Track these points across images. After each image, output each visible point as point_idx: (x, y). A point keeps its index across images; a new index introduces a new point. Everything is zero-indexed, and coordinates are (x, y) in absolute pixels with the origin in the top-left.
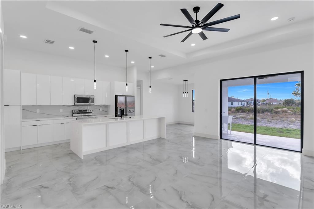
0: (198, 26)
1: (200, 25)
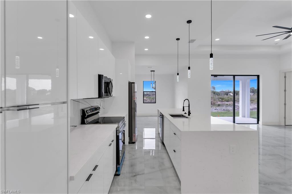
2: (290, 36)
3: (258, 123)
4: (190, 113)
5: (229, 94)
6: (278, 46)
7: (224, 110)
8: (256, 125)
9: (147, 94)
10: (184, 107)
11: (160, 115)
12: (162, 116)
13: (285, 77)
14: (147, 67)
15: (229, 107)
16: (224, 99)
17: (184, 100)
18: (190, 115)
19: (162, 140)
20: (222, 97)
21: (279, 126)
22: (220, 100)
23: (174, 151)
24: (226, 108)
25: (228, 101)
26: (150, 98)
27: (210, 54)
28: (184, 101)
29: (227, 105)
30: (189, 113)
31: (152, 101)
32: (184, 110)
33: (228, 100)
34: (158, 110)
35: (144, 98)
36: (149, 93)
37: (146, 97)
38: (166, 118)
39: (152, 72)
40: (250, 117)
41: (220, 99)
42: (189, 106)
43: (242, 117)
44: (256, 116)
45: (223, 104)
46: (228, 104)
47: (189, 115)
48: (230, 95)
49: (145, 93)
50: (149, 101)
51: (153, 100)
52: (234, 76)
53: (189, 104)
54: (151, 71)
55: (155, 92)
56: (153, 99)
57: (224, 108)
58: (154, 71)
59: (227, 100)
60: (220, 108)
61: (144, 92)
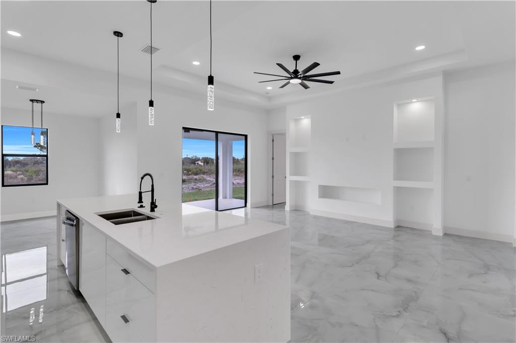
0: (296, 77)
1: (299, 76)
2: (288, 83)
3: (246, 206)
4: (156, 206)
5: (196, 162)
6: (268, 97)
7: (193, 188)
8: (243, 209)
9: (17, 162)
10: (140, 193)
11: (68, 219)
12: (74, 221)
13: (273, 141)
14: (17, 87)
15: (199, 183)
16: (190, 171)
17: (142, 176)
18: (155, 209)
19: (74, 284)
20: (188, 168)
21: (267, 207)
22: (185, 172)
23: (125, 319)
24: (195, 185)
25: (196, 174)
26: (27, 171)
27: (209, 77)
28: (142, 178)
29: (196, 179)
30: (153, 206)
31: (32, 179)
32: (143, 200)
33: (197, 172)
34: (59, 205)
35: (6, 173)
36: (22, 158)
37: (13, 168)
38: (89, 223)
39: (35, 104)
40: (233, 198)
41: (185, 170)
42: (153, 191)
43: (223, 198)
44: (244, 195)
45: (189, 179)
46: (198, 179)
47: (152, 210)
48: (198, 163)
49: (10, 158)
50: (22, 179)
51: (38, 175)
52: (217, 133)
53: (153, 186)
54: (32, 101)
55: (47, 156)
56: (37, 173)
57: (192, 185)
58: (42, 102)
59: (195, 172)
60: (186, 185)
61: (3, 156)
